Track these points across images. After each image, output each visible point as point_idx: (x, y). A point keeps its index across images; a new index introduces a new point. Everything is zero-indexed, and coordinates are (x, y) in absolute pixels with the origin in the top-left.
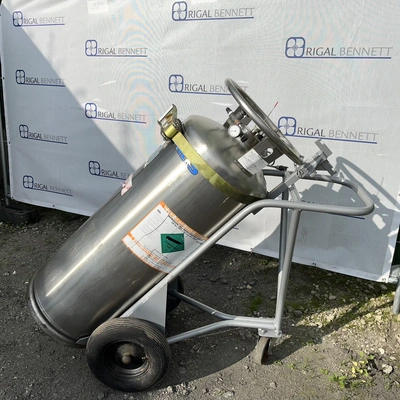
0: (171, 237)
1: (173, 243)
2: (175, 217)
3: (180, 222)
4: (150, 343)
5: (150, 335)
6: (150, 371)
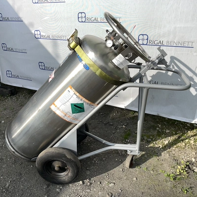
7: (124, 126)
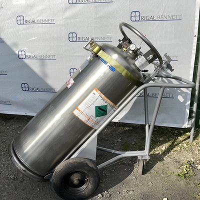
0: (101, 107)
1: (101, 111)
2: (103, 96)
3: (106, 99)
4: (91, 170)
5: (91, 165)
6: (90, 186)
7: (119, 140)
